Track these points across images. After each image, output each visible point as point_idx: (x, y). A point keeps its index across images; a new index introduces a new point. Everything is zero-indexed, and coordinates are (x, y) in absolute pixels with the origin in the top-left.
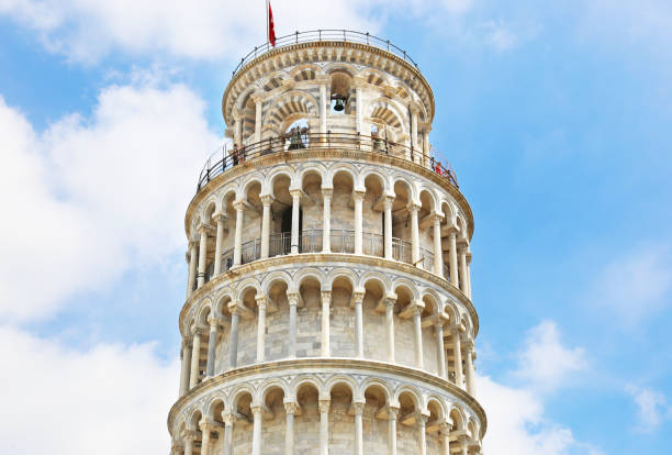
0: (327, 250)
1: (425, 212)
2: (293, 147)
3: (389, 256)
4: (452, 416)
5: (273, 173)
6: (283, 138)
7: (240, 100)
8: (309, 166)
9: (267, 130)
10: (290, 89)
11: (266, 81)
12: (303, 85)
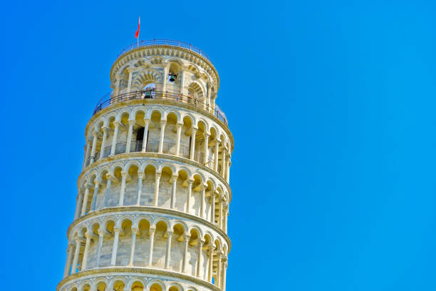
0: (161, 152)
1: (212, 138)
2: (146, 97)
3: (192, 159)
4: (216, 243)
5: (136, 109)
6: (142, 92)
7: (121, 70)
8: (155, 108)
9: (134, 86)
10: (148, 67)
11: (136, 62)
12: (155, 66)
